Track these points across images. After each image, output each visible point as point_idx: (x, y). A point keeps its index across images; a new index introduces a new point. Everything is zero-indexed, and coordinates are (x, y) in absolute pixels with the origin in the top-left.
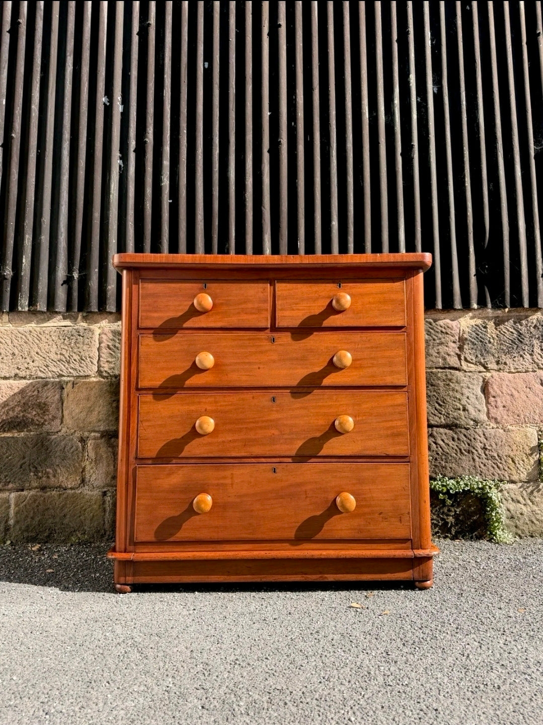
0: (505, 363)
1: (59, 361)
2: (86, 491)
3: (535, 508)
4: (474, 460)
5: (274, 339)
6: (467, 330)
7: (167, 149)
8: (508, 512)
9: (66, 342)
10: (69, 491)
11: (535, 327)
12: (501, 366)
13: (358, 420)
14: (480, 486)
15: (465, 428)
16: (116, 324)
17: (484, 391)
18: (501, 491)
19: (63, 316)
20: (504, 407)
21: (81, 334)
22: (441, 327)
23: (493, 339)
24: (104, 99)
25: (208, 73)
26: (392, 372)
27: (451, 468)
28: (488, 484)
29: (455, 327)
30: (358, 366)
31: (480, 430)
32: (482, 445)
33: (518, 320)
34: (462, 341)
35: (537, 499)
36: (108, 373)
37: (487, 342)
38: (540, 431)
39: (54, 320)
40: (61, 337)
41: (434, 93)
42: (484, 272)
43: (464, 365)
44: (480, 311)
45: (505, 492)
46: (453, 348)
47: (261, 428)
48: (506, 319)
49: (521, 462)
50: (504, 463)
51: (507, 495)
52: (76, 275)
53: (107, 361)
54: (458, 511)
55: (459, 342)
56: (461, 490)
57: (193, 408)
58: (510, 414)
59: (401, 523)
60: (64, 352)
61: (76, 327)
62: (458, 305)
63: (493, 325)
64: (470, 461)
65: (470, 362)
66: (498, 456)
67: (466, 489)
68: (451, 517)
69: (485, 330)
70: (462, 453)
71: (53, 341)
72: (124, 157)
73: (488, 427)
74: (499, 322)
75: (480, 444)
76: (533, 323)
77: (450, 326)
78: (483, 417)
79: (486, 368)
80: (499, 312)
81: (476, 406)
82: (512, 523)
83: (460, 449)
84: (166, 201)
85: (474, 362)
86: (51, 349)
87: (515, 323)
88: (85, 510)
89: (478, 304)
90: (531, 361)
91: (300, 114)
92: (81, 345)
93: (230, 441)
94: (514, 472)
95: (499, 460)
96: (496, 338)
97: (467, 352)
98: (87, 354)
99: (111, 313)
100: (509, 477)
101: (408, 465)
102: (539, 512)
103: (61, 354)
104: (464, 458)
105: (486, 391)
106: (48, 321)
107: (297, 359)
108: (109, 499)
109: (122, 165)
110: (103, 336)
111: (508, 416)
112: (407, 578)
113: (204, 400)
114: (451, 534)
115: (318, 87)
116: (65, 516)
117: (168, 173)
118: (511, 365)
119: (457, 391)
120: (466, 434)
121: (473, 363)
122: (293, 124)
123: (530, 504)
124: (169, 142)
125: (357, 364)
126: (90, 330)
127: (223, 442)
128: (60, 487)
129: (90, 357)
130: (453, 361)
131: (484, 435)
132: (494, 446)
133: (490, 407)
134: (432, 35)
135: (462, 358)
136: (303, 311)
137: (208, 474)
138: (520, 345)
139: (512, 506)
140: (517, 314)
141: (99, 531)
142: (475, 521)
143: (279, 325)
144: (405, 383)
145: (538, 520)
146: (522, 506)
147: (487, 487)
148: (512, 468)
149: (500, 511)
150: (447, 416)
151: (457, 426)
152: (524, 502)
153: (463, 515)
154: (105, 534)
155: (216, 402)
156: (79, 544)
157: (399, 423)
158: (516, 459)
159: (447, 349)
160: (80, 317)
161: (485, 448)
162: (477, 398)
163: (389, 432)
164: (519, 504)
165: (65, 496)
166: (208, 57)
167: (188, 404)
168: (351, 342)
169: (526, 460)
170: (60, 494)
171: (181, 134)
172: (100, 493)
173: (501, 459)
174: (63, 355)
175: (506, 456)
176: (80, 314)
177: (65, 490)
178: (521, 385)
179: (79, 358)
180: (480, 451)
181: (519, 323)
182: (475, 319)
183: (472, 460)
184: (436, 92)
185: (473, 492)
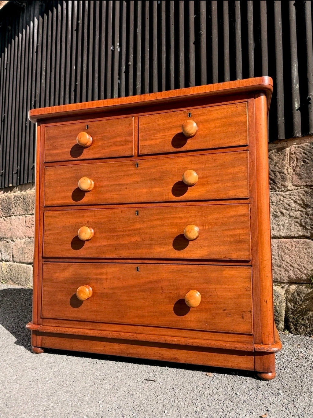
5: (137, 164)
13: (205, 229)
26: (235, 186)
30: (205, 183)
47: (128, 235)
57: (79, 220)
59: (243, 319)
93: (105, 246)
101: (250, 268)
107: (155, 180)
112: (249, 369)
113: (86, 214)
125: (203, 181)
127: (100, 246)
136: (160, 140)
137: (89, 270)
143: (141, 153)
144: (247, 195)
155: (95, 216)
157: (241, 232)
163: (232, 239)
167: (76, 218)
168: (200, 163)
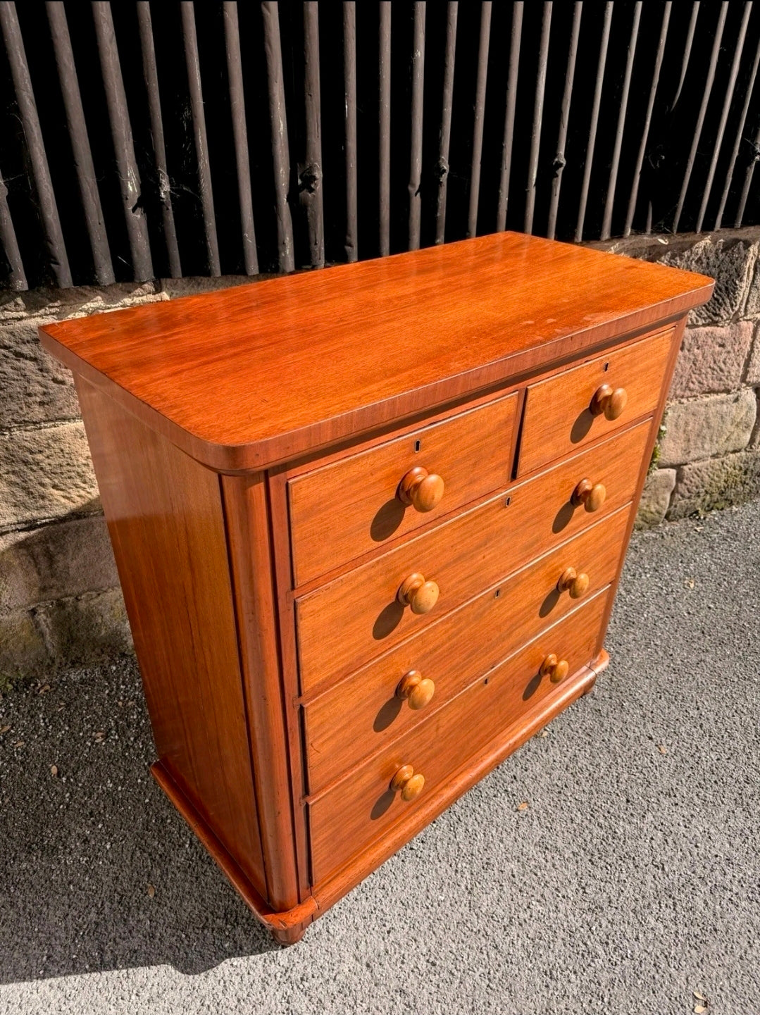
44: (633, 239)
62: (606, 233)
80: (659, 239)
88: (7, 641)
89: (633, 227)
108: (45, 618)
141: (42, 662)
154: (53, 662)
172: (27, 615)
181: (680, 255)
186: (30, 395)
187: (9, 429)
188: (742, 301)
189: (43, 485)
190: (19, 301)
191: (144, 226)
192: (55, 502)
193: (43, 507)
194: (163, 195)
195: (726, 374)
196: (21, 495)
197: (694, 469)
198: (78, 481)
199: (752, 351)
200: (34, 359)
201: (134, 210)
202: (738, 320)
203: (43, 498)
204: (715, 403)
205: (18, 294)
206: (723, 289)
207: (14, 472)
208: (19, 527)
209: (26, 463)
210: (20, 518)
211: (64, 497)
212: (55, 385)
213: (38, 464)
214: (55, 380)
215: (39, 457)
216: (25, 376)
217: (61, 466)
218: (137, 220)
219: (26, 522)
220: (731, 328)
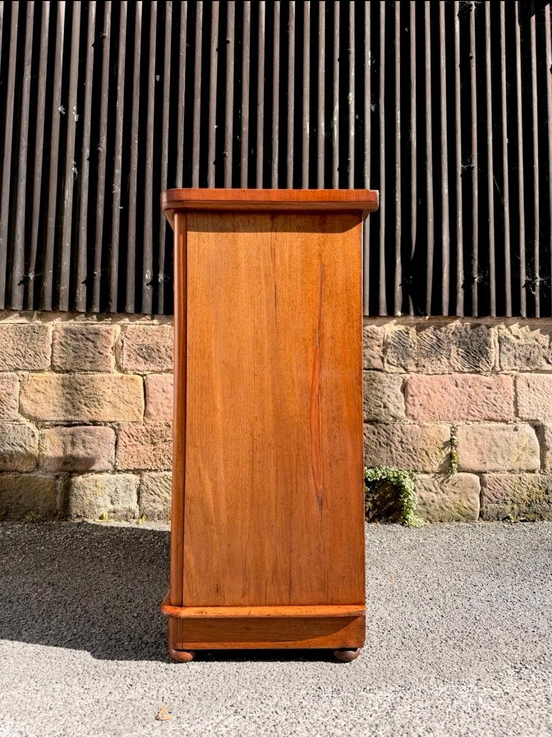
0: (424, 366)
1: (15, 355)
2: (40, 475)
3: (445, 496)
4: (391, 452)
6: (391, 335)
7: (119, 158)
8: (421, 500)
9: (22, 338)
10: (25, 475)
11: (454, 333)
12: (420, 369)
14: (396, 475)
15: (385, 423)
16: (68, 322)
17: (404, 391)
18: (415, 481)
19: (20, 314)
20: (421, 405)
21: (36, 331)
22: (368, 332)
23: (414, 343)
24: (60, 108)
25: (159, 86)
27: (370, 459)
28: (402, 473)
29: (380, 332)
31: (398, 425)
32: (400, 439)
33: (438, 327)
34: (386, 345)
35: (447, 489)
36: (61, 368)
37: (408, 346)
38: (453, 427)
39: (11, 317)
40: (17, 334)
41: (371, 111)
42: (409, 281)
43: (387, 367)
44: (404, 318)
45: (419, 482)
46: (377, 351)
48: (427, 325)
49: (434, 455)
50: (419, 456)
51: (420, 484)
52: (32, 276)
53: (60, 357)
54: (376, 497)
55: (383, 346)
56: (378, 479)
58: (426, 411)
60: (20, 347)
61: (32, 325)
62: (383, 311)
63: (415, 331)
64: (387, 453)
65: (392, 365)
66: (414, 449)
67: (383, 478)
68: (369, 503)
69: (407, 335)
70: (380, 445)
71: (10, 337)
72: (79, 165)
73: (405, 423)
74: (420, 328)
75: (398, 438)
76: (451, 330)
77: (376, 331)
78: (401, 414)
79: (406, 370)
80: (421, 320)
81: (395, 403)
82: (424, 510)
83: (380, 442)
84: (117, 207)
85: (396, 364)
86: (9, 345)
87: (435, 329)
88: (39, 491)
89: (402, 312)
90: (448, 365)
91: (245, 128)
92: (35, 342)
94: (427, 464)
95: (414, 453)
96: (417, 342)
97: (390, 355)
98: (41, 349)
99: (64, 312)
100: (423, 468)
102: (448, 500)
103: (17, 349)
104: (382, 450)
105: (406, 391)
106: (6, 318)
108: (61, 483)
109: (77, 173)
110: (56, 333)
111: (424, 413)
114: (368, 517)
115: (263, 102)
116: (20, 497)
117: (120, 181)
118: (429, 368)
119: (379, 390)
120: (385, 428)
121: (394, 365)
122: (238, 137)
123: (441, 492)
124: (121, 152)
126: (44, 327)
128: (16, 471)
129: (44, 353)
130: (377, 363)
131: (402, 430)
132: (410, 440)
133: (408, 405)
134: (372, 55)
135: (385, 360)
138: (438, 350)
139: (424, 494)
140: (438, 321)
141: (51, 511)
142: (391, 507)
145: (447, 507)
146: (434, 494)
147: (402, 476)
148: (426, 460)
149: (411, 498)
150: (370, 412)
151: (377, 421)
152: (435, 491)
153: (380, 501)
154: (57, 513)
156: (33, 522)
158: (430, 453)
159: (372, 352)
160: (35, 315)
161: (401, 442)
162: (396, 397)
164: (431, 493)
165: (20, 479)
166: (160, 70)
169: (438, 453)
170: (16, 478)
171: (133, 144)
172: (53, 477)
173: (416, 452)
174: (19, 350)
175: (421, 449)
176: (36, 312)
177: (21, 473)
178: (437, 386)
179: (34, 353)
180: (397, 444)
181: (439, 329)
182: (399, 326)
183: (389, 452)
184: (373, 110)
185: (390, 481)
186: (87, 357)
187: (74, 372)
188: (495, 361)
189: (80, 402)
190: (95, 317)
191: (151, 292)
192: (83, 413)
193: (77, 415)
194: (159, 280)
195: (499, 408)
196: (70, 405)
197: (493, 478)
198: (96, 404)
199: (516, 395)
200: (93, 342)
201: (147, 285)
202: (497, 373)
203: (79, 409)
204: (497, 429)
205: (95, 313)
206: (478, 351)
207: (70, 394)
208: (64, 423)
209: (76, 390)
210: (66, 418)
211: (88, 411)
212: (98, 354)
213: (81, 391)
214: (99, 353)
215: (83, 388)
216: (87, 348)
217: (91, 394)
218: (148, 289)
219: (68, 422)
220: (494, 378)
